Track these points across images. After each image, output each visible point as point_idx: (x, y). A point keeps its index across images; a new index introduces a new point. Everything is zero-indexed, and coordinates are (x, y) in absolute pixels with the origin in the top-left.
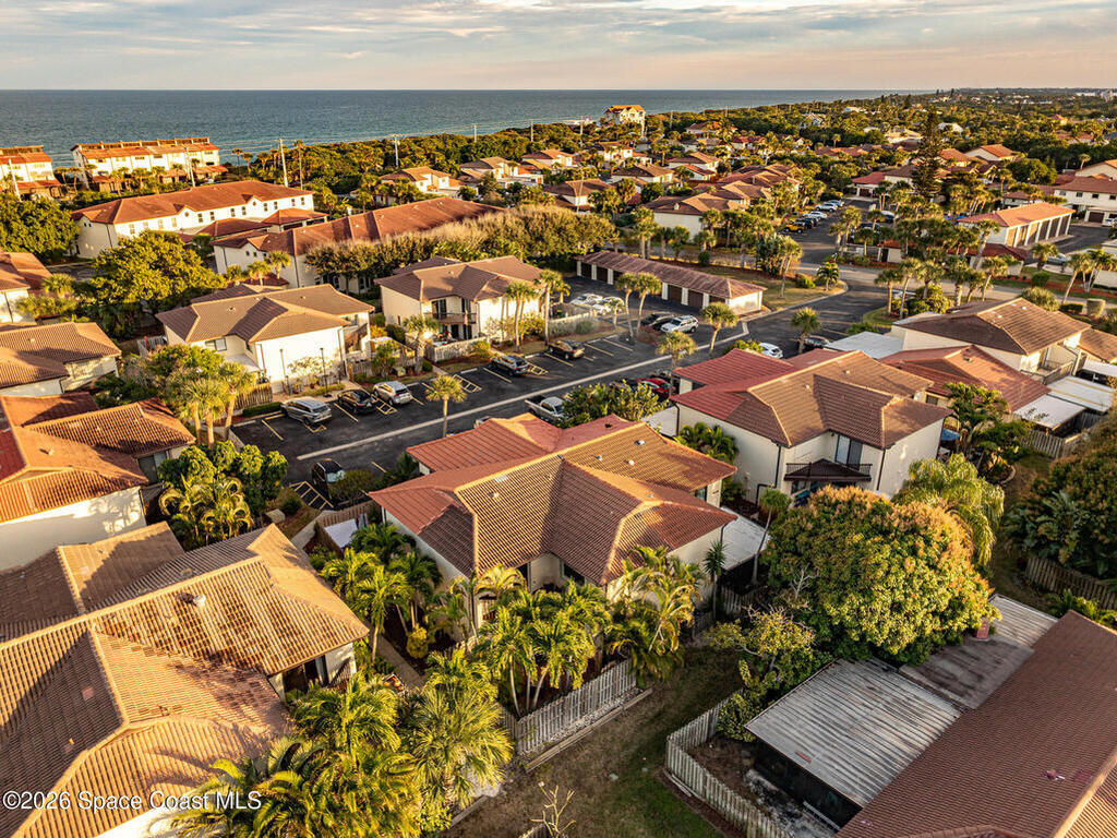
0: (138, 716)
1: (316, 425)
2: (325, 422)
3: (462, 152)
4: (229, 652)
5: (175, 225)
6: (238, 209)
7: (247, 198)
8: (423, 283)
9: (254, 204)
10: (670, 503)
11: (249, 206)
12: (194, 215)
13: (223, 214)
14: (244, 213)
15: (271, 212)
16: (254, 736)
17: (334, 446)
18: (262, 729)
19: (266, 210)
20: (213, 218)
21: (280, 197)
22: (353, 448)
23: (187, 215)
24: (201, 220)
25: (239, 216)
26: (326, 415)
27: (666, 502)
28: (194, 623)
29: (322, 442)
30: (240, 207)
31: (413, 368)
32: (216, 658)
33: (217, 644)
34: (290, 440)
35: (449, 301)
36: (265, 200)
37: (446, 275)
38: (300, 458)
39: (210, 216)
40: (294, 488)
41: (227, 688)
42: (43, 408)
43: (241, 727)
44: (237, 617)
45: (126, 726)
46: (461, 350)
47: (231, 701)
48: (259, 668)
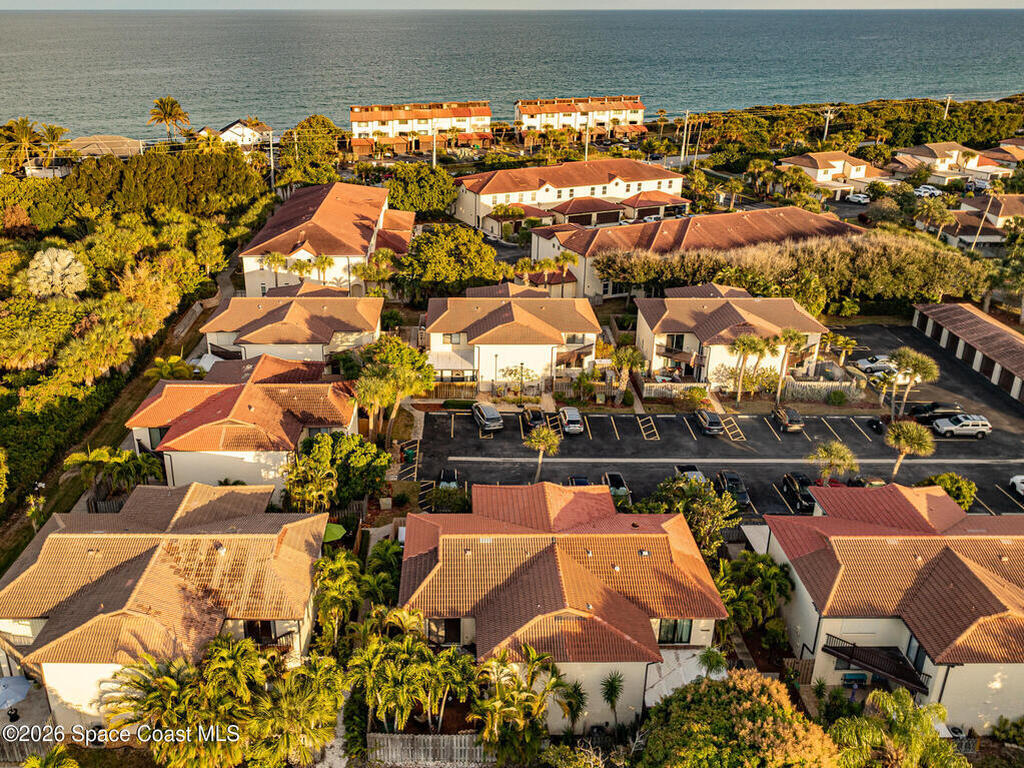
0: (134, 607)
1: (486, 432)
2: (496, 432)
3: (917, 130)
4: (217, 592)
5: (533, 199)
6: (599, 188)
7: (611, 177)
8: (667, 314)
9: (617, 184)
10: (599, 619)
11: (611, 186)
12: (554, 191)
13: (582, 192)
14: (604, 193)
15: (634, 191)
16: (182, 651)
17: (485, 456)
18: (188, 648)
19: (628, 190)
20: (571, 195)
21: (646, 179)
22: (497, 463)
23: (547, 190)
24: (559, 197)
25: (598, 195)
26: (496, 426)
27: (596, 617)
28: (211, 563)
29: (479, 449)
30: (601, 186)
31: (613, 398)
32: (208, 592)
33: (214, 585)
34: (458, 439)
35: (687, 337)
36: (628, 181)
37: (698, 309)
38: (451, 458)
39: (569, 193)
40: (423, 483)
41: (195, 613)
42: (281, 370)
43: (179, 641)
44: (235, 573)
45: (124, 610)
46: (674, 391)
47: (189, 622)
48: (225, 610)
